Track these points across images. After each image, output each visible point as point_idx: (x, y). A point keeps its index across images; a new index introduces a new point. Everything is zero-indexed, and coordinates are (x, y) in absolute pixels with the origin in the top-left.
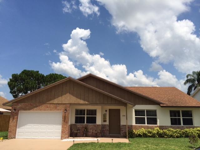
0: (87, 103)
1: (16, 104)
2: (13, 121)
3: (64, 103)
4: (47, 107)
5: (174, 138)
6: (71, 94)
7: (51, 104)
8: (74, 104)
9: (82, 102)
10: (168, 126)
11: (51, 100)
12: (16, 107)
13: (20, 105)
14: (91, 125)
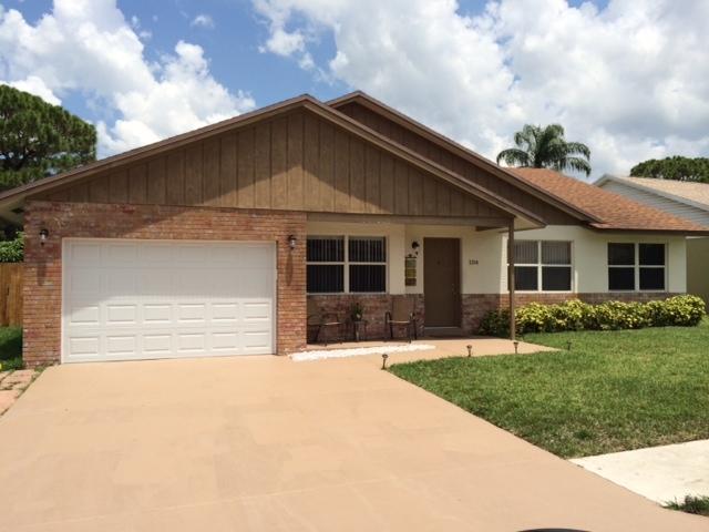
0: (374, 210)
1: (44, 204)
2: (40, 285)
3: (283, 207)
4: (210, 224)
5: (629, 328)
6: (309, 171)
7: (223, 210)
8: (324, 213)
9: (355, 205)
10: (601, 295)
11: (221, 191)
12: (46, 218)
13: (68, 213)
14: (368, 297)
